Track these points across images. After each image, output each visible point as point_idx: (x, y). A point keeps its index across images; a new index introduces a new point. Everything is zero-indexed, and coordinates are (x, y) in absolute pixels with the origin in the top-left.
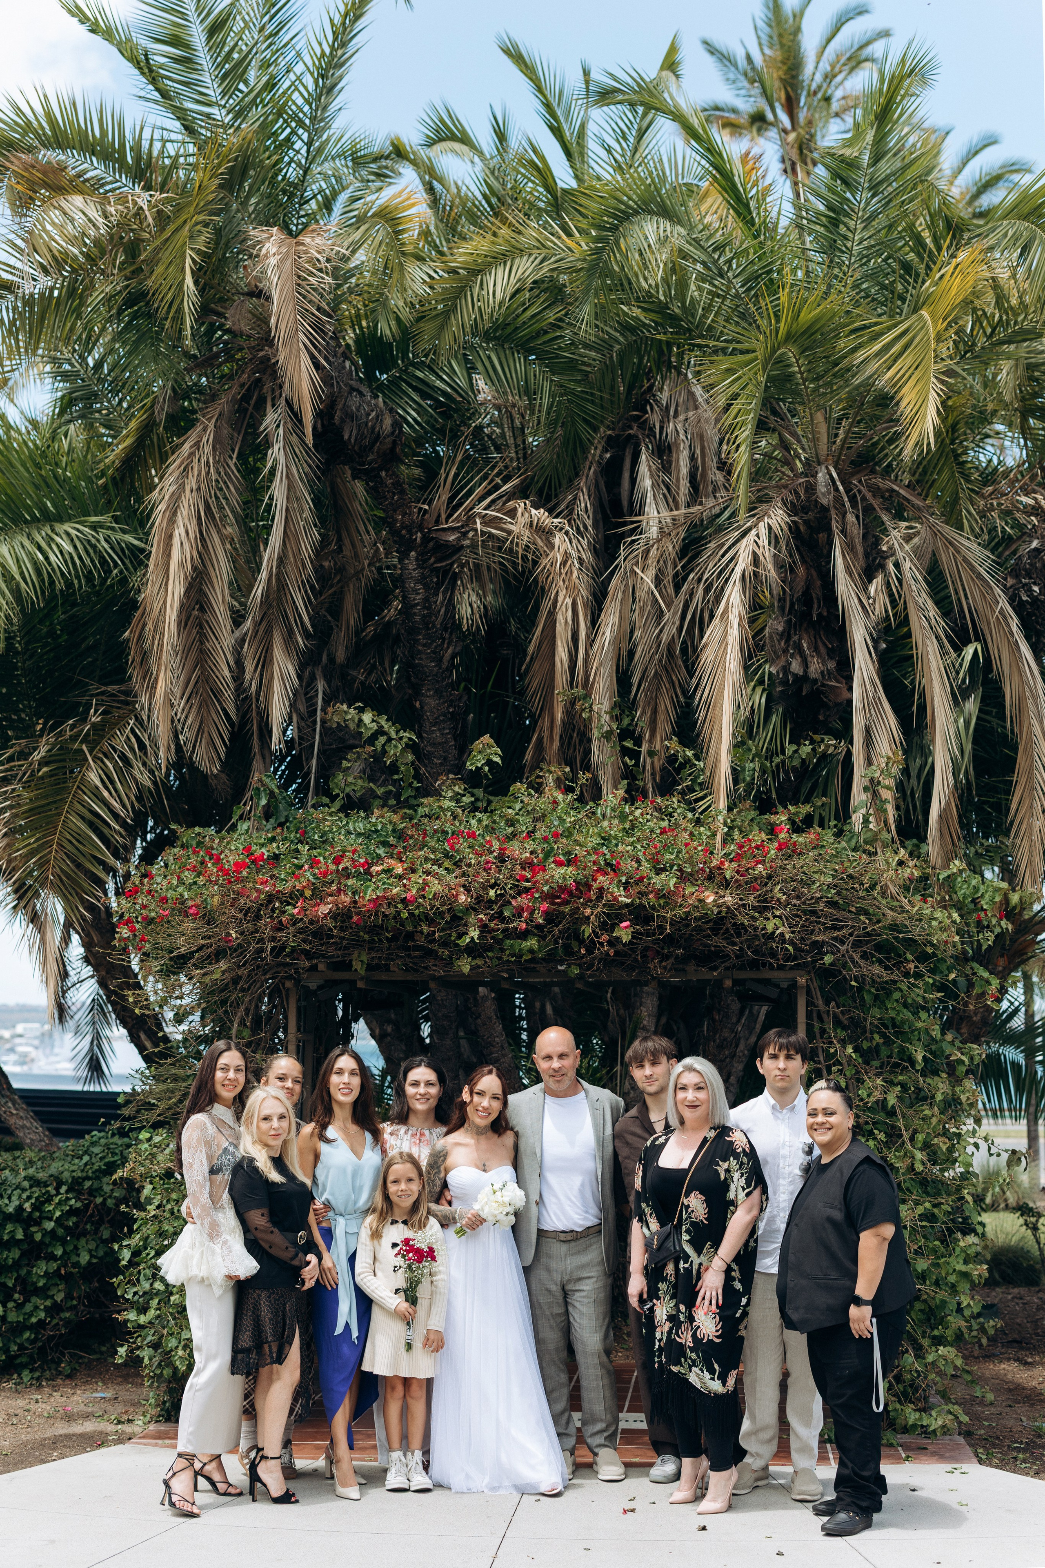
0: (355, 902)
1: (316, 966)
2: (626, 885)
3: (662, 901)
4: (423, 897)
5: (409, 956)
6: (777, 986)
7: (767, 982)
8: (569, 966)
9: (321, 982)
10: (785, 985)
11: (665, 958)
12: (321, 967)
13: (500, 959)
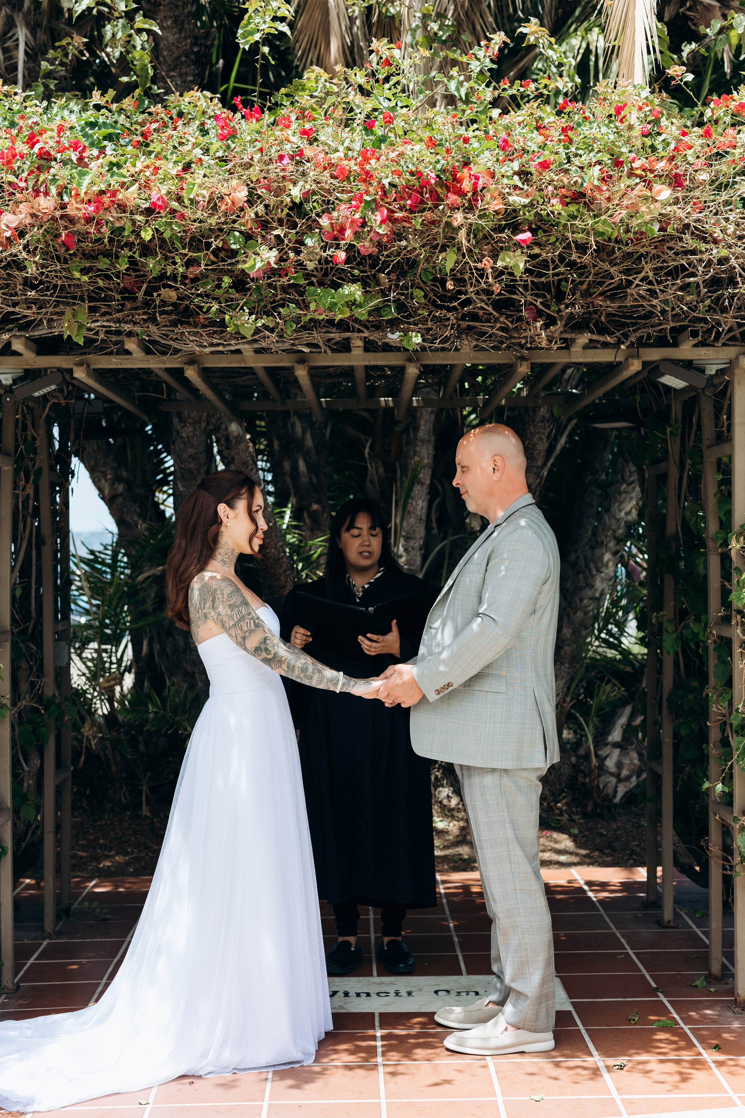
0: (63, 207)
1: (9, 344)
2: (524, 174)
3: (573, 208)
4: (179, 199)
5: (153, 320)
6: (703, 371)
7: (688, 365)
8: (406, 332)
9: (19, 372)
10: (712, 370)
11: (550, 322)
12: (17, 346)
13: (297, 320)
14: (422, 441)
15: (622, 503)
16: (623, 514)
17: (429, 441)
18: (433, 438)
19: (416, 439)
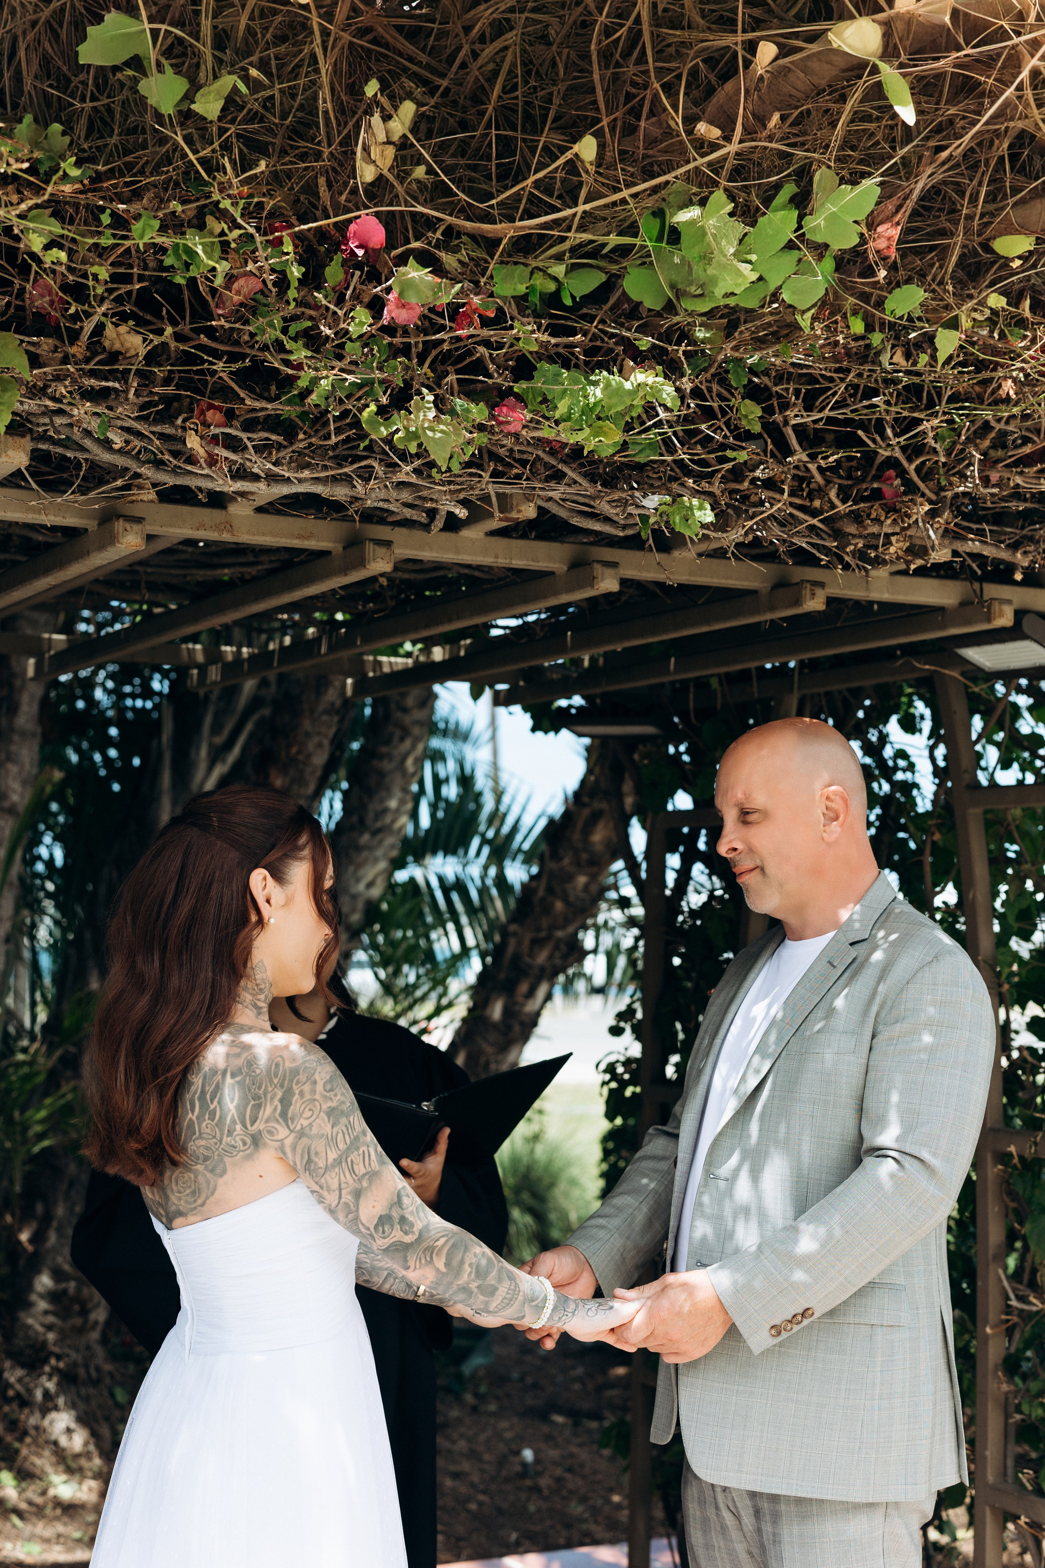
14: (23, 734)
15: (360, 866)
16: (361, 887)
17: (34, 735)
18: (39, 730)
19: (11, 729)
